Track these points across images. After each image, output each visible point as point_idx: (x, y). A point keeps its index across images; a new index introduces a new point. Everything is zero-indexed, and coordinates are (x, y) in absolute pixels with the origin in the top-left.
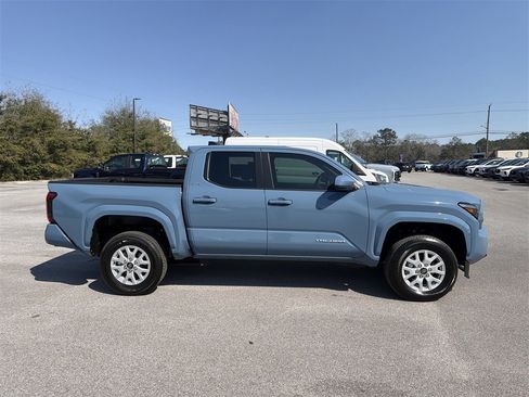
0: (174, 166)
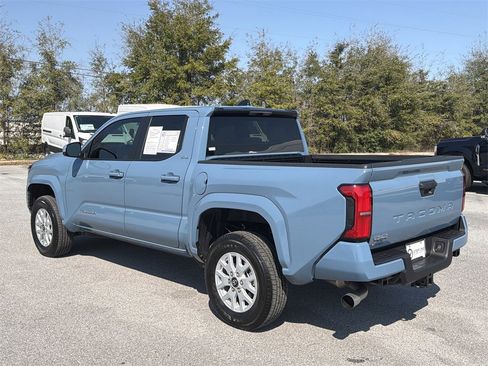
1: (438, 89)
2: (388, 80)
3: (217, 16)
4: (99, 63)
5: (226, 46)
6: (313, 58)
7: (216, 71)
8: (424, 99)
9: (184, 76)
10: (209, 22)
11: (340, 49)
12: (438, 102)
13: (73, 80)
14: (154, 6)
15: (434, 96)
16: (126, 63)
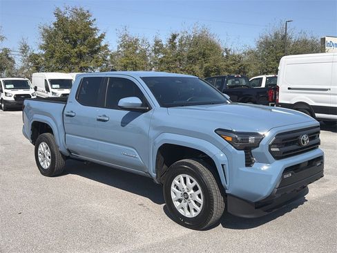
0: (263, 85)
1: (236, 60)
2: (204, 55)
3: (95, 20)
4: (24, 49)
5: (102, 37)
6: (157, 43)
7: (96, 52)
8: (227, 66)
9: (75, 55)
10: (90, 24)
11: (174, 37)
12: (236, 67)
13: (10, 59)
14: (57, 15)
15: (234, 64)
16: (41, 48)
